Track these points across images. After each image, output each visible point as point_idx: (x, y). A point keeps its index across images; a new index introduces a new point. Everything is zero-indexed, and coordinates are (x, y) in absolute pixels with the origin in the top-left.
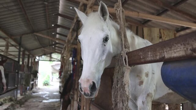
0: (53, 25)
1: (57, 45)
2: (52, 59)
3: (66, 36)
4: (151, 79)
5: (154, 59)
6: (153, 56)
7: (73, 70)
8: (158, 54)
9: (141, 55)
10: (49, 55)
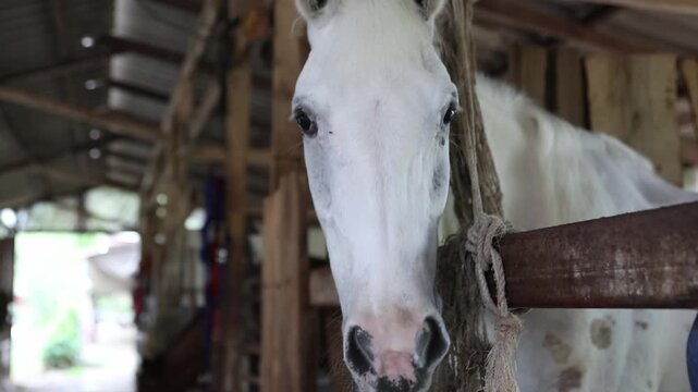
0: (88, 42)
1: (117, 146)
2: (92, 224)
3: (163, 98)
4: (629, 358)
5: (645, 291)
6: (641, 277)
7: (211, 290)
8: (667, 268)
9: (572, 260)
10: (71, 202)
